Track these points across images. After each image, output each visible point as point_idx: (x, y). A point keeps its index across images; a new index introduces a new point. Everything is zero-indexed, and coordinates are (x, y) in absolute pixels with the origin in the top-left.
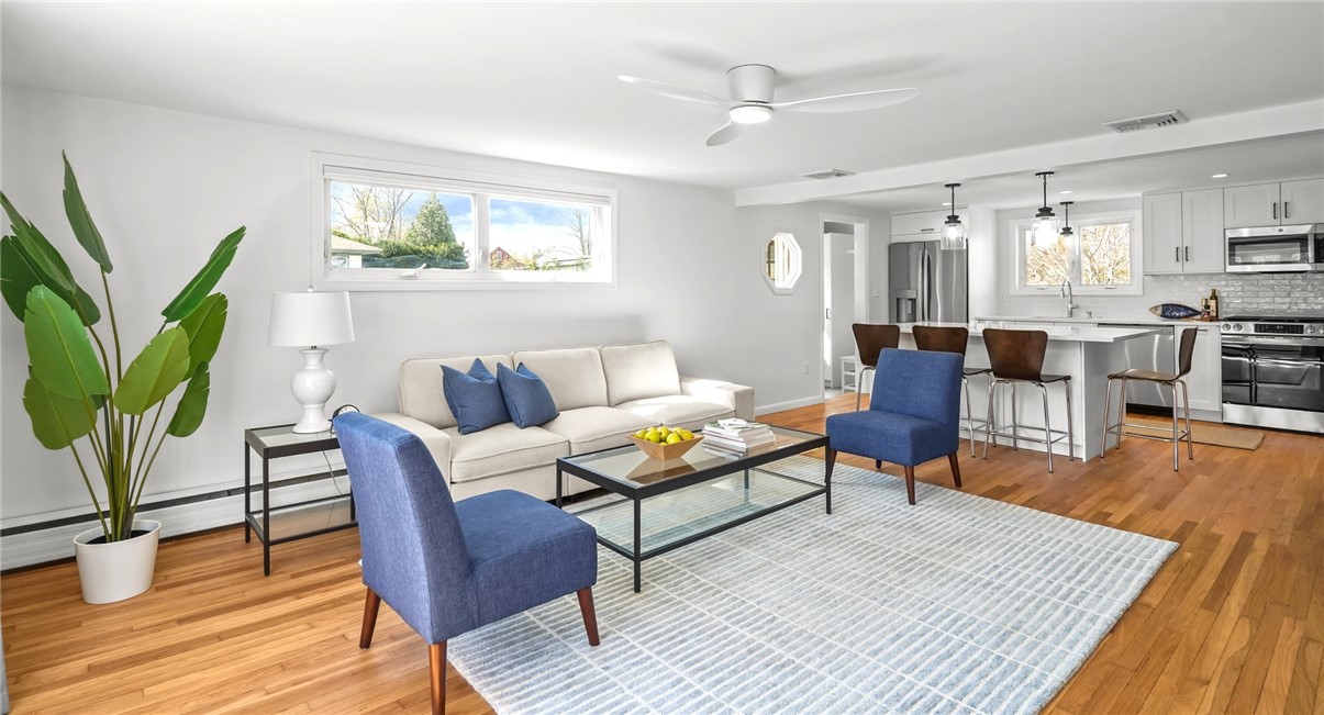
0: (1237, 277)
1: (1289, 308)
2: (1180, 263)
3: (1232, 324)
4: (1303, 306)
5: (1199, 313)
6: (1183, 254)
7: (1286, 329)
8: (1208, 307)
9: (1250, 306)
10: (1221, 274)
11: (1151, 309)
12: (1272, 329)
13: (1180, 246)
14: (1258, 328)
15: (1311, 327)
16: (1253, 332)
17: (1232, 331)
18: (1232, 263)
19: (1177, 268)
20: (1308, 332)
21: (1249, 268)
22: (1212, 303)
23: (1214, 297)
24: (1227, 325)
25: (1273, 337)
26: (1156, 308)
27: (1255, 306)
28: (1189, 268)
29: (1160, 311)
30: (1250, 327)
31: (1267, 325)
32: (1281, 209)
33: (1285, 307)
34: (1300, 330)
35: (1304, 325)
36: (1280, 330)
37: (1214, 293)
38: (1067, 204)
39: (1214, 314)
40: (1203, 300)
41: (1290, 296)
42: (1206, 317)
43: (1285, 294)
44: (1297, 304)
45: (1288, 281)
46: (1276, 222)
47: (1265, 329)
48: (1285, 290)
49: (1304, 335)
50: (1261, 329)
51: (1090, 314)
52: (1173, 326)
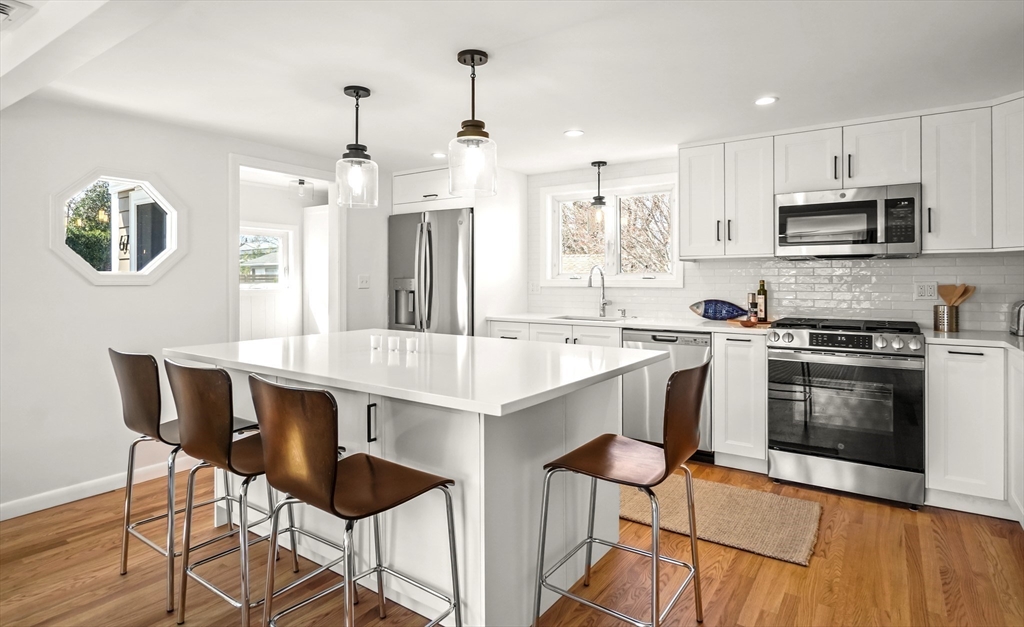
0: (790, 264)
1: (850, 308)
2: (721, 243)
3: (781, 332)
4: (866, 305)
5: (744, 312)
6: (725, 231)
7: (851, 341)
8: (754, 305)
9: (804, 304)
10: (769, 259)
11: (691, 307)
12: (832, 341)
13: (722, 219)
14: (813, 339)
15: (884, 339)
16: (807, 346)
17: (781, 343)
18: (783, 241)
19: (716, 250)
20: (879, 344)
21: (804, 251)
22: (760, 300)
23: (763, 291)
24: (775, 333)
25: (833, 353)
26: (697, 305)
27: (810, 304)
28: (734, 250)
29: (701, 310)
30: (802, 337)
31: (826, 333)
32: (843, 166)
33: (845, 305)
34: (867, 343)
35: (873, 335)
36: (842, 342)
37: (762, 286)
38: (599, 164)
39: (762, 315)
40: (751, 296)
41: (851, 291)
42: (753, 319)
43: (845, 287)
44: (859, 302)
45: (849, 270)
46: (838, 183)
47: (822, 340)
48: (846, 282)
49: (873, 351)
50: (817, 340)
51: (624, 312)
52: (710, 333)
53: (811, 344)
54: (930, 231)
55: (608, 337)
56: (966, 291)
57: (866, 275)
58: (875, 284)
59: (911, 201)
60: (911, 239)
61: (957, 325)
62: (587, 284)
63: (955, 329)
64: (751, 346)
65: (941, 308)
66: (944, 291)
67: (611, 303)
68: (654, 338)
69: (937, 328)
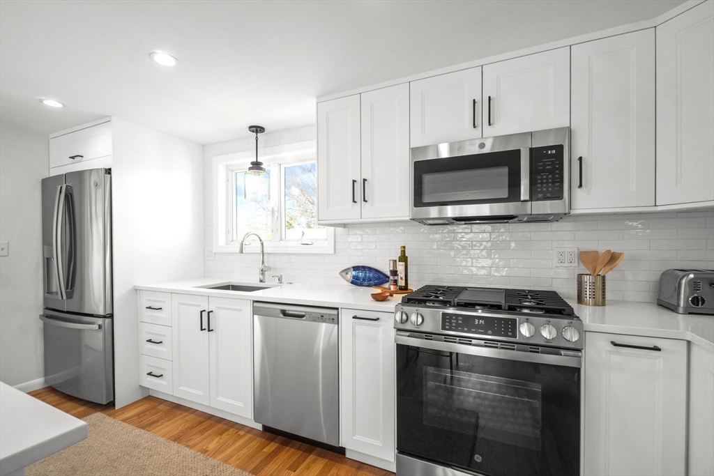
1: (490, 275)
2: (357, 205)
4: (505, 272)
5: (386, 279)
6: (360, 191)
7: (490, 326)
8: (394, 273)
11: (341, 273)
12: (468, 324)
13: (357, 178)
14: (446, 320)
15: (530, 324)
16: (439, 330)
18: (419, 202)
19: (352, 213)
20: (525, 330)
22: (400, 267)
23: (404, 258)
25: (469, 340)
26: (346, 271)
28: (371, 212)
29: (350, 277)
31: (461, 314)
32: (483, 110)
33: (483, 272)
34: (511, 327)
35: (517, 318)
36: (479, 326)
37: (403, 252)
38: (257, 129)
39: (402, 283)
40: (392, 263)
41: (491, 258)
42: (392, 288)
43: (484, 253)
44: (498, 269)
45: (488, 234)
46: (477, 132)
47: (457, 323)
48: (485, 248)
49: (517, 339)
50: (451, 323)
51: (280, 279)
52: (337, 309)
53: (443, 328)
54: (581, 186)
55: (240, 310)
56: (613, 258)
57: (504, 241)
58: (513, 250)
59: (559, 148)
60: (558, 195)
61: (604, 298)
62: (238, 250)
63: (601, 301)
64: (379, 326)
65: (586, 278)
66: (586, 257)
67: (269, 269)
68: (284, 313)
69: (580, 300)
